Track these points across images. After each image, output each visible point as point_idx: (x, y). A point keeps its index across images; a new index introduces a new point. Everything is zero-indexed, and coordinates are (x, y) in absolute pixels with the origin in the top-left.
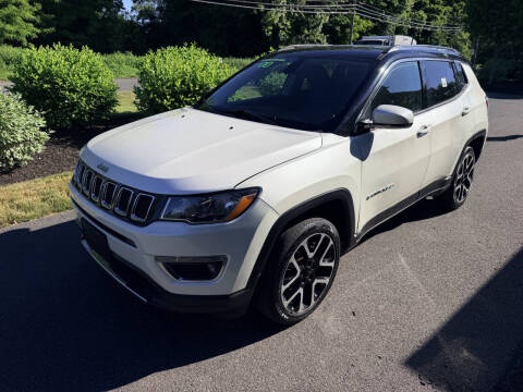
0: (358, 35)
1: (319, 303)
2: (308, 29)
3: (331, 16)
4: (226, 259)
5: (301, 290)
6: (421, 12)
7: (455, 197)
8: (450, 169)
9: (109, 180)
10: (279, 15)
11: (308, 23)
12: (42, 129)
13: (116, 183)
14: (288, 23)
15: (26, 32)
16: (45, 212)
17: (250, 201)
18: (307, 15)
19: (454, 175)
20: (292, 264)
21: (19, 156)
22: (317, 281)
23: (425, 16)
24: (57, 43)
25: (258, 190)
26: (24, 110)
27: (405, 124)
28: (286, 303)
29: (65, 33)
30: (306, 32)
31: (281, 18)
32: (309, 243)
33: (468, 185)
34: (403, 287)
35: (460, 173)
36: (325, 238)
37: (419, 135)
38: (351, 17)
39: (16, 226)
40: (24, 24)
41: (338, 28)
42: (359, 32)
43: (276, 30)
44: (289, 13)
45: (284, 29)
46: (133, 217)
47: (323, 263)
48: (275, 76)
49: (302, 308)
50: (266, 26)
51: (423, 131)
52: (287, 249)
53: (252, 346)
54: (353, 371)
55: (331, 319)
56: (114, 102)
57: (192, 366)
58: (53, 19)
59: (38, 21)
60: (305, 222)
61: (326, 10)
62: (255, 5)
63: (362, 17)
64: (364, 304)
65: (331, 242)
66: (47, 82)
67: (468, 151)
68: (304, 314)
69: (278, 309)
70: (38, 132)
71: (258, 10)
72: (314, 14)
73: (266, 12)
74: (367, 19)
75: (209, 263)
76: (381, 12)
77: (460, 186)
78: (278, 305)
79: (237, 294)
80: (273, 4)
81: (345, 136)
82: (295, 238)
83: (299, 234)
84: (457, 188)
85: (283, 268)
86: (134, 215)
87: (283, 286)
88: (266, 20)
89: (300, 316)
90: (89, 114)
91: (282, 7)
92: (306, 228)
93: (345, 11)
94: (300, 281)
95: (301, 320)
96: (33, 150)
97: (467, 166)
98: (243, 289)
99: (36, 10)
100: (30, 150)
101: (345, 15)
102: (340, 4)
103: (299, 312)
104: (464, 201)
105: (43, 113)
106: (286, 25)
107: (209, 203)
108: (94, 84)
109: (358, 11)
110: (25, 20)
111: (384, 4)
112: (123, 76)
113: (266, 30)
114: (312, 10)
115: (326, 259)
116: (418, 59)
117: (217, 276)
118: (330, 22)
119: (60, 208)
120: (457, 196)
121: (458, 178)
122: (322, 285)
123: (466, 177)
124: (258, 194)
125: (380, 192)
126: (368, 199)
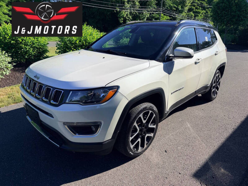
1: (148, 147)
3: (150, 14)
4: (101, 123)
5: (139, 140)
6: (191, 13)
8: (210, 81)
9: (40, 83)
10: (126, 13)
11: (139, 17)
12: (9, 63)
13: (43, 84)
14: (131, 17)
15: (4, 19)
16: (9, 104)
17: (114, 93)
18: (139, 13)
19: (212, 84)
20: (135, 126)
22: (147, 135)
23: (193, 15)
25: (118, 87)
26: (1, 53)
27: (189, 56)
28: (132, 146)
31: (127, 15)
32: (144, 115)
33: (218, 89)
34: (190, 138)
35: (214, 83)
36: (151, 113)
37: (196, 63)
38: (159, 14)
40: (3, 15)
41: (153, 19)
43: (125, 20)
44: (131, 12)
45: (128, 20)
46: (52, 102)
47: (150, 126)
48: (125, 39)
49: (140, 149)
51: (198, 61)
52: (132, 118)
53: (115, 169)
54: (167, 181)
55: (154, 154)
56: (46, 51)
57: (83, 180)
59: (10, 14)
60: (141, 105)
61: (148, 11)
62: (115, 8)
63: (164, 15)
64: (171, 147)
65: (154, 115)
66: (13, 40)
67: (218, 73)
68: (141, 152)
69: (128, 149)
70: (7, 64)
71: (116, 11)
72: (143, 13)
73: (120, 11)
74: (167, 15)
75: (92, 125)
76: (173, 12)
77: (214, 89)
78: (128, 147)
79: (107, 142)
80: (123, 8)
81: (161, 62)
82: (137, 112)
83: (138, 111)
84: (213, 90)
85: (130, 128)
86: (52, 101)
87: (130, 137)
88: (120, 15)
89: (139, 153)
90: (34, 56)
91: (127, 9)
92: (142, 108)
93: (157, 12)
94: (139, 135)
95: (140, 155)
96: (4, 73)
97: (217, 80)
98: (110, 139)
99: (9, 9)
100: (3, 73)
101: (157, 14)
102: (154, 8)
103: (138, 151)
104: (216, 97)
105: (10, 54)
106: (129, 18)
107: (92, 94)
108: (36, 41)
109: (162, 12)
110: (4, 14)
111: (174, 9)
112: (52, 40)
113: (120, 20)
114: (142, 11)
115: (152, 124)
116: (195, 27)
117: (96, 132)
118: (150, 17)
119: (17, 101)
120: (213, 94)
121: (213, 85)
122: (150, 137)
123: (217, 85)
124: (117, 90)
125: (177, 91)
126: (172, 94)
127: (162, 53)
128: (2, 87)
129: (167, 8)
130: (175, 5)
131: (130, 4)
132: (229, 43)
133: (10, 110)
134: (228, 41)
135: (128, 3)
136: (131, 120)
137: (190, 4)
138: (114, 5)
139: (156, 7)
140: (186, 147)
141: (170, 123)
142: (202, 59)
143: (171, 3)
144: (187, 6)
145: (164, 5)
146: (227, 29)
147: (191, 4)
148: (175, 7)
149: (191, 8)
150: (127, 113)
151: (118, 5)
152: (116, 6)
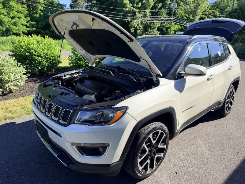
0: (174, 32)
1: (158, 167)
2: (151, 29)
3: (161, 23)
4: (109, 145)
5: (148, 161)
7: (225, 110)
8: (223, 96)
10: (137, 23)
11: (150, 26)
12: (24, 74)
13: (54, 103)
14: (142, 27)
15: (22, 30)
16: (22, 115)
17: (122, 113)
18: (150, 23)
19: (225, 100)
20: (144, 147)
21: (11, 87)
22: (157, 156)
24: (34, 34)
25: (127, 108)
26: (16, 65)
27: (202, 74)
28: (140, 168)
29: (40, 30)
30: (150, 30)
31: (138, 25)
32: (153, 136)
33: (231, 104)
34: (202, 158)
35: (228, 98)
36: (162, 133)
37: (208, 79)
38: (171, 24)
39: (8, 121)
41: (165, 29)
42: (174, 31)
43: (136, 30)
44: (142, 22)
45: (139, 29)
47: (160, 146)
49: (149, 170)
50: (131, 28)
51: (210, 78)
52: (141, 139)
55: (164, 176)
56: (59, 62)
58: (35, 24)
59: (28, 25)
60: (151, 124)
61: (159, 21)
62: (126, 18)
63: (175, 24)
64: (181, 168)
65: (165, 135)
66: (28, 52)
67: (232, 87)
68: (150, 174)
69: (136, 171)
70: (22, 75)
71: (128, 21)
72: (154, 23)
73: (131, 21)
74: (178, 24)
75: (100, 147)
76: (184, 21)
77: (228, 105)
78: (137, 169)
79: (114, 164)
80: (135, 18)
81: (171, 80)
82: (146, 133)
83: (147, 131)
84: (226, 106)
85: (139, 149)
86: (61, 120)
87: (139, 159)
88: (131, 25)
89: (148, 175)
90: (47, 67)
91: (139, 19)
92: (151, 128)
93: (168, 21)
94: (148, 156)
95: (148, 177)
96: (19, 84)
97: (231, 95)
98: (118, 161)
99: (27, 20)
100: (17, 84)
101: (168, 23)
102: (165, 18)
103: (147, 172)
104: (230, 112)
105: (25, 66)
106: (140, 27)
107: (101, 114)
108: (50, 53)
109: (174, 21)
110: (22, 25)
111: (186, 18)
112: (65, 50)
113: (131, 30)
114: (153, 21)
115: (162, 144)
116: (207, 42)
117: (103, 154)
118: (161, 26)
119: (30, 113)
120: (227, 109)
121: (227, 101)
122: (160, 158)
123: (231, 100)
124: (126, 110)
125: (189, 108)
126: (183, 112)
127: (172, 71)
128: (17, 98)
129: (178, 17)
130: (186, 15)
131: (141, 14)
132: (243, 52)
133: (23, 122)
134: (242, 51)
135: (139, 13)
136: (140, 142)
137: (201, 13)
138: (126, 15)
139: (167, 17)
140: (197, 169)
141: (181, 140)
142: (215, 75)
143: (183, 13)
144: (198, 15)
145: (175, 15)
146: (240, 38)
147: (203, 13)
148: (186, 17)
149: (203, 17)
150: (135, 134)
151: (129, 15)
152: (127, 16)
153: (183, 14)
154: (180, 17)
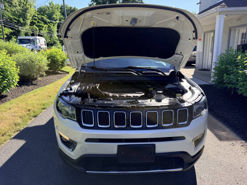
23: (37, 28)
111: (16, 21)
130: (15, 18)
137: (31, 18)
149: (33, 22)
153: (12, 17)
154: (9, 20)
